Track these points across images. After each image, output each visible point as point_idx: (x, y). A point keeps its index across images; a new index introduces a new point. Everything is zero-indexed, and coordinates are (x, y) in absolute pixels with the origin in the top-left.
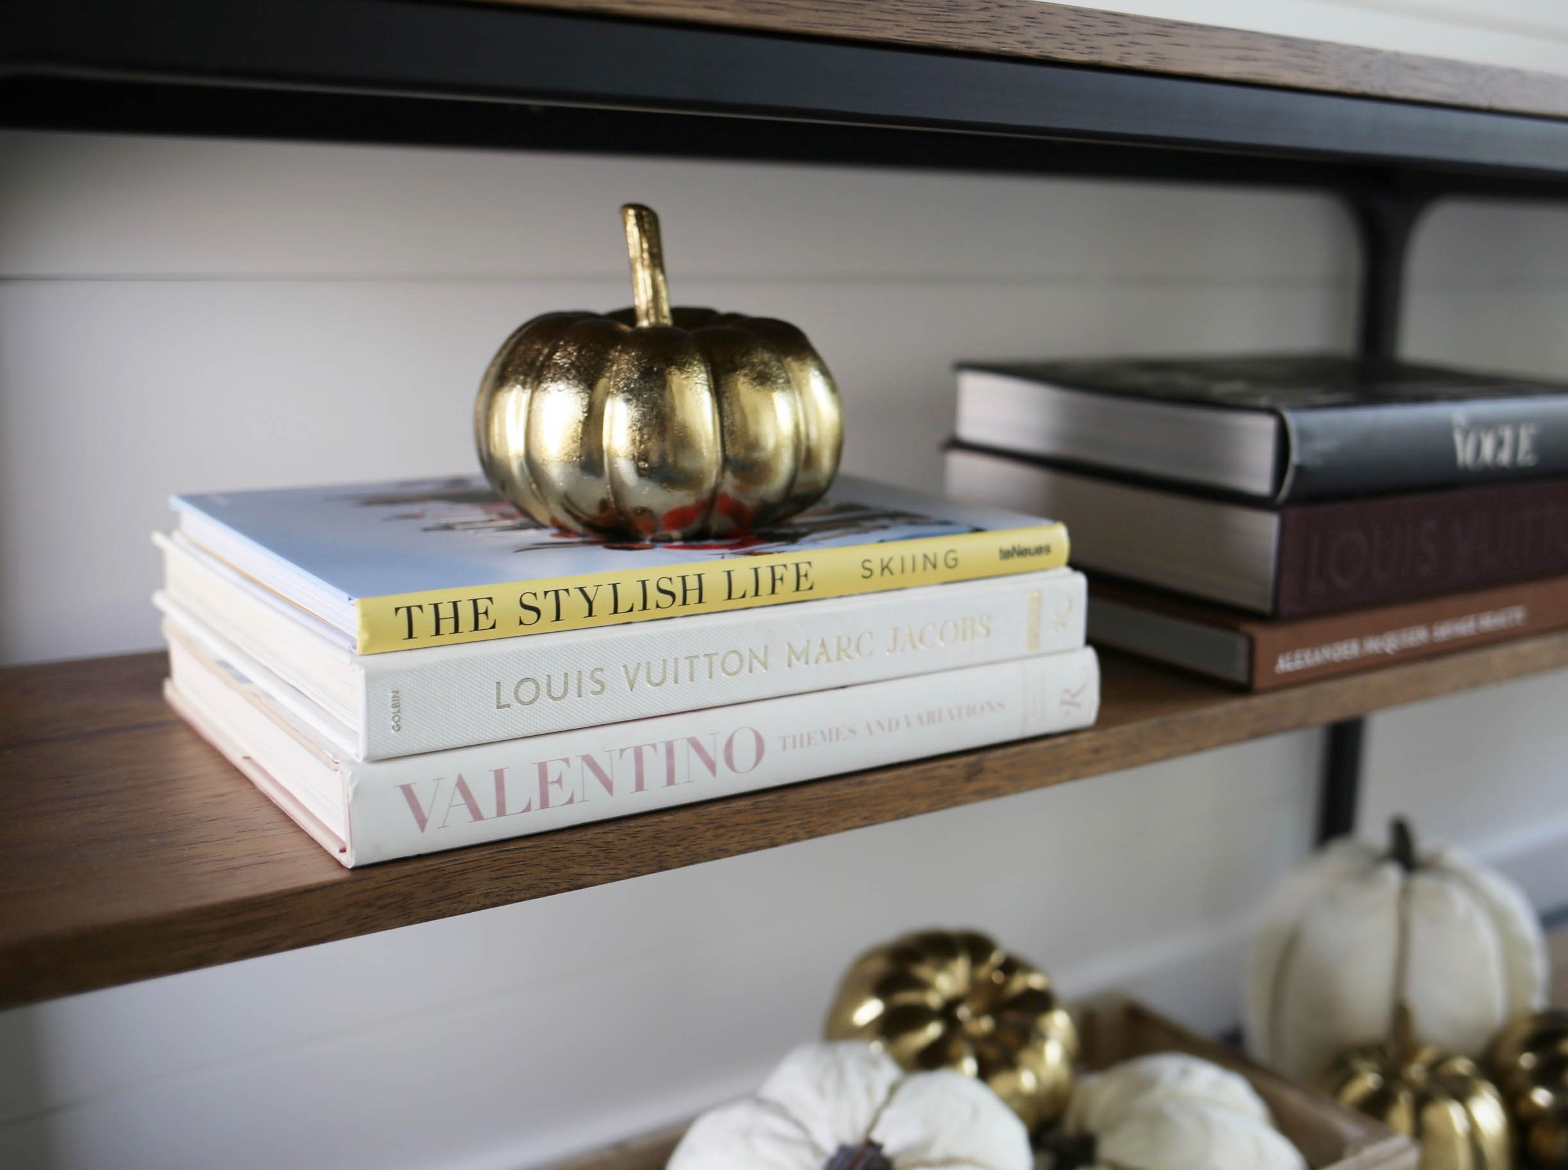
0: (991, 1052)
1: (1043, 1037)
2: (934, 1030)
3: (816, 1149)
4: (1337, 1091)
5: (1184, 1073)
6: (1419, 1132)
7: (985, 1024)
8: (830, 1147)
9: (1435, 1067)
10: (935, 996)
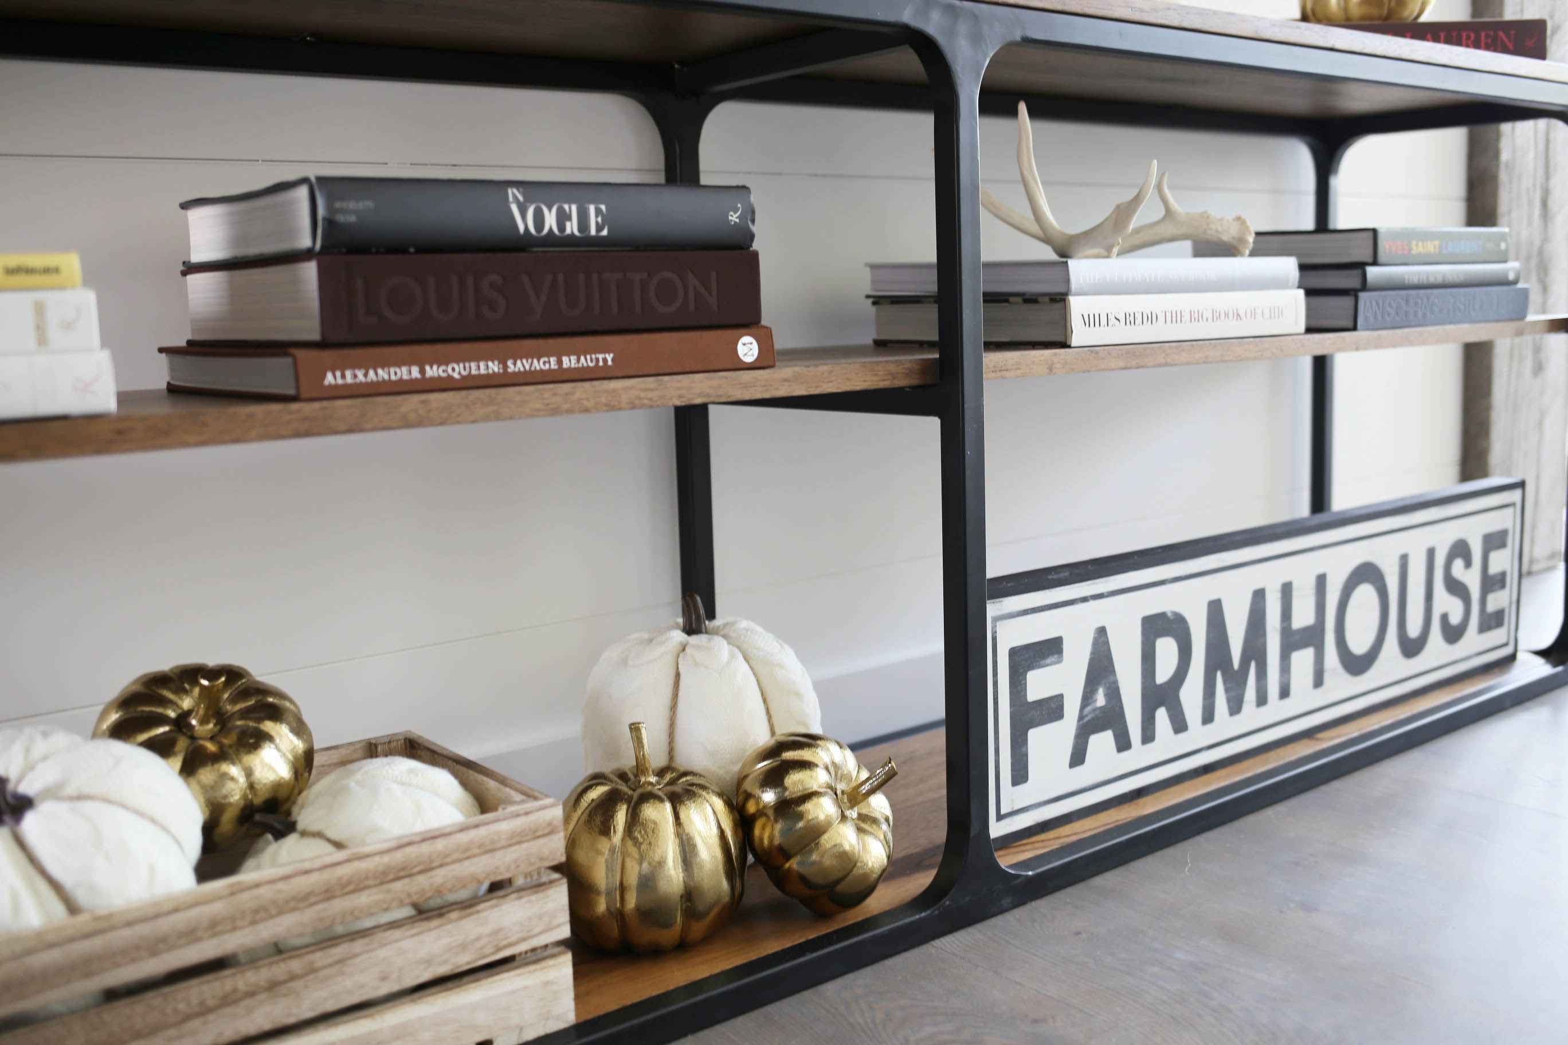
6: (632, 824)
7: (212, 727)
10: (174, 710)
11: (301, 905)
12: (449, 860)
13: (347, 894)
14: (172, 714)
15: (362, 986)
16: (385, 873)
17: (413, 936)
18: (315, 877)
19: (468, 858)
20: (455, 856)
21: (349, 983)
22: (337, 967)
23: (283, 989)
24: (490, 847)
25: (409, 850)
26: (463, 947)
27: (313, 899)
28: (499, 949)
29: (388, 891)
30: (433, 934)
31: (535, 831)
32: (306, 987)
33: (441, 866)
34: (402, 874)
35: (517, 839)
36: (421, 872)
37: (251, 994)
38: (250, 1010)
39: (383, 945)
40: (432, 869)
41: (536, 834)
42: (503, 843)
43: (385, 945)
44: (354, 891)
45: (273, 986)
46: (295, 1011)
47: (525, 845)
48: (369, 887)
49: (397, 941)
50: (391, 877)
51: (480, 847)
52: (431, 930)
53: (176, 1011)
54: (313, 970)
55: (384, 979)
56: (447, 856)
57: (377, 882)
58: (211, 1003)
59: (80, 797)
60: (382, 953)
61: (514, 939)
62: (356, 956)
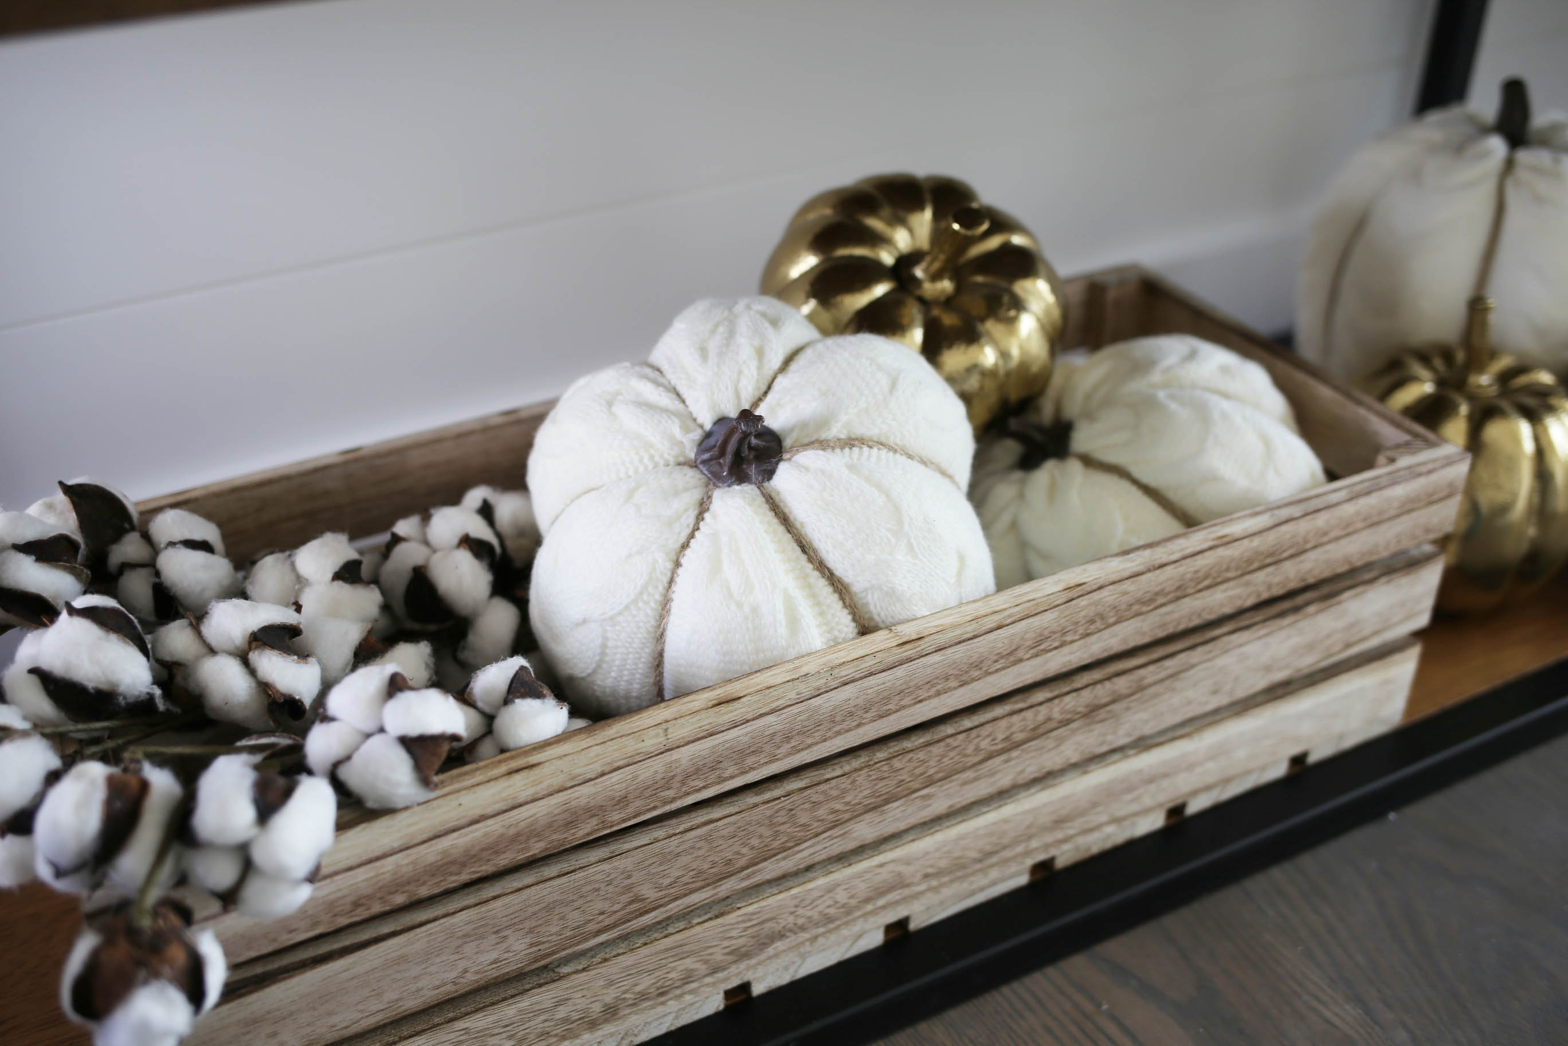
0: (949, 320)
1: (1018, 305)
2: (880, 290)
3: (689, 420)
4: (1384, 395)
5: (1192, 355)
6: (1475, 444)
7: (946, 285)
8: (707, 421)
9: (1505, 378)
10: (890, 253)
11: (1145, 609)
12: (1325, 539)
13: (1200, 591)
14: (887, 258)
15: (1189, 703)
16: (1249, 561)
17: (1260, 638)
18: (1169, 571)
19: (1348, 535)
20: (1334, 534)
21: (1176, 700)
22: (1167, 683)
23: (1102, 714)
24: (1375, 519)
25: (1284, 528)
26: (1310, 647)
27: (1161, 600)
28: (1348, 646)
29: (1247, 584)
30: (1283, 634)
31: (1431, 495)
32: (1128, 709)
33: (1315, 547)
34: (1269, 560)
35: (1408, 507)
36: (1292, 556)
37: (1065, 723)
38: (1060, 741)
39: (1226, 651)
40: (1305, 551)
41: (1431, 499)
42: (1392, 512)
43: (1227, 651)
44: (1208, 587)
45: (1091, 712)
46: (1109, 738)
47: (1414, 515)
48: (1227, 580)
49: (1241, 645)
50: (1256, 565)
51: (1365, 520)
52: (1281, 628)
53: (977, 749)
54: (1141, 688)
55: (1215, 692)
56: (1325, 534)
57: (1239, 572)
58: (1019, 737)
59: (850, 442)
60: (1222, 662)
61: (1367, 632)
62: (1193, 666)
